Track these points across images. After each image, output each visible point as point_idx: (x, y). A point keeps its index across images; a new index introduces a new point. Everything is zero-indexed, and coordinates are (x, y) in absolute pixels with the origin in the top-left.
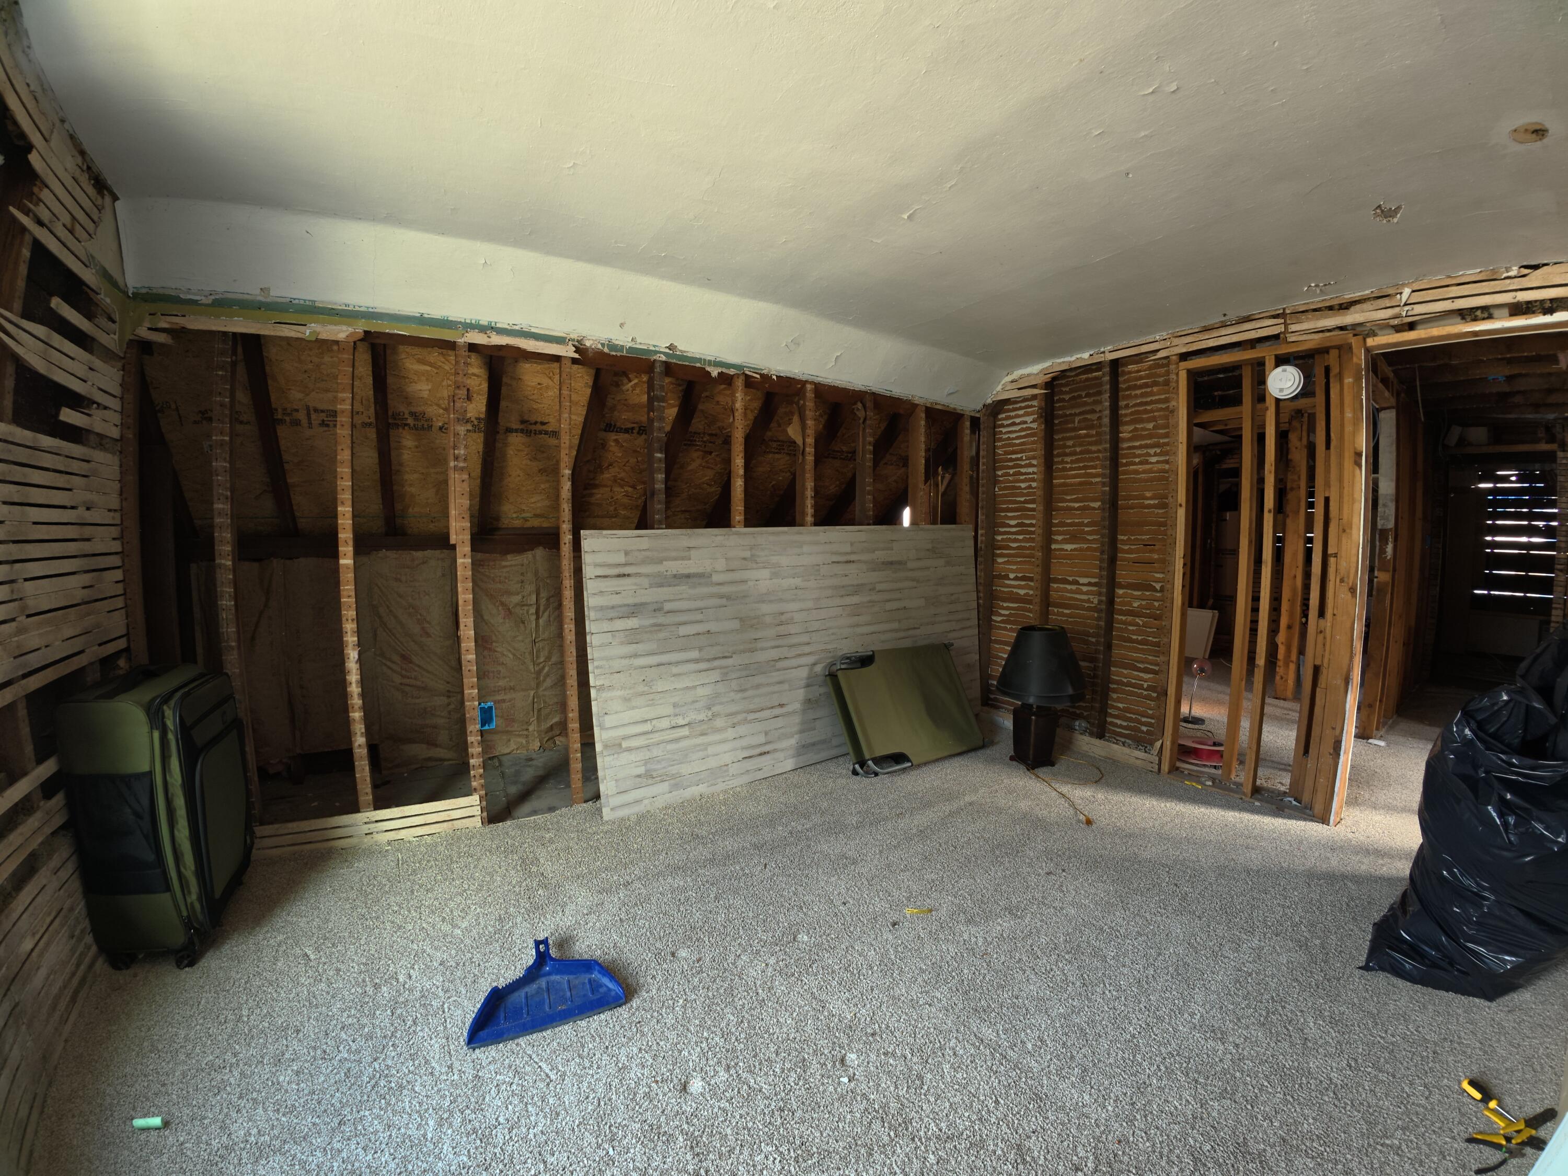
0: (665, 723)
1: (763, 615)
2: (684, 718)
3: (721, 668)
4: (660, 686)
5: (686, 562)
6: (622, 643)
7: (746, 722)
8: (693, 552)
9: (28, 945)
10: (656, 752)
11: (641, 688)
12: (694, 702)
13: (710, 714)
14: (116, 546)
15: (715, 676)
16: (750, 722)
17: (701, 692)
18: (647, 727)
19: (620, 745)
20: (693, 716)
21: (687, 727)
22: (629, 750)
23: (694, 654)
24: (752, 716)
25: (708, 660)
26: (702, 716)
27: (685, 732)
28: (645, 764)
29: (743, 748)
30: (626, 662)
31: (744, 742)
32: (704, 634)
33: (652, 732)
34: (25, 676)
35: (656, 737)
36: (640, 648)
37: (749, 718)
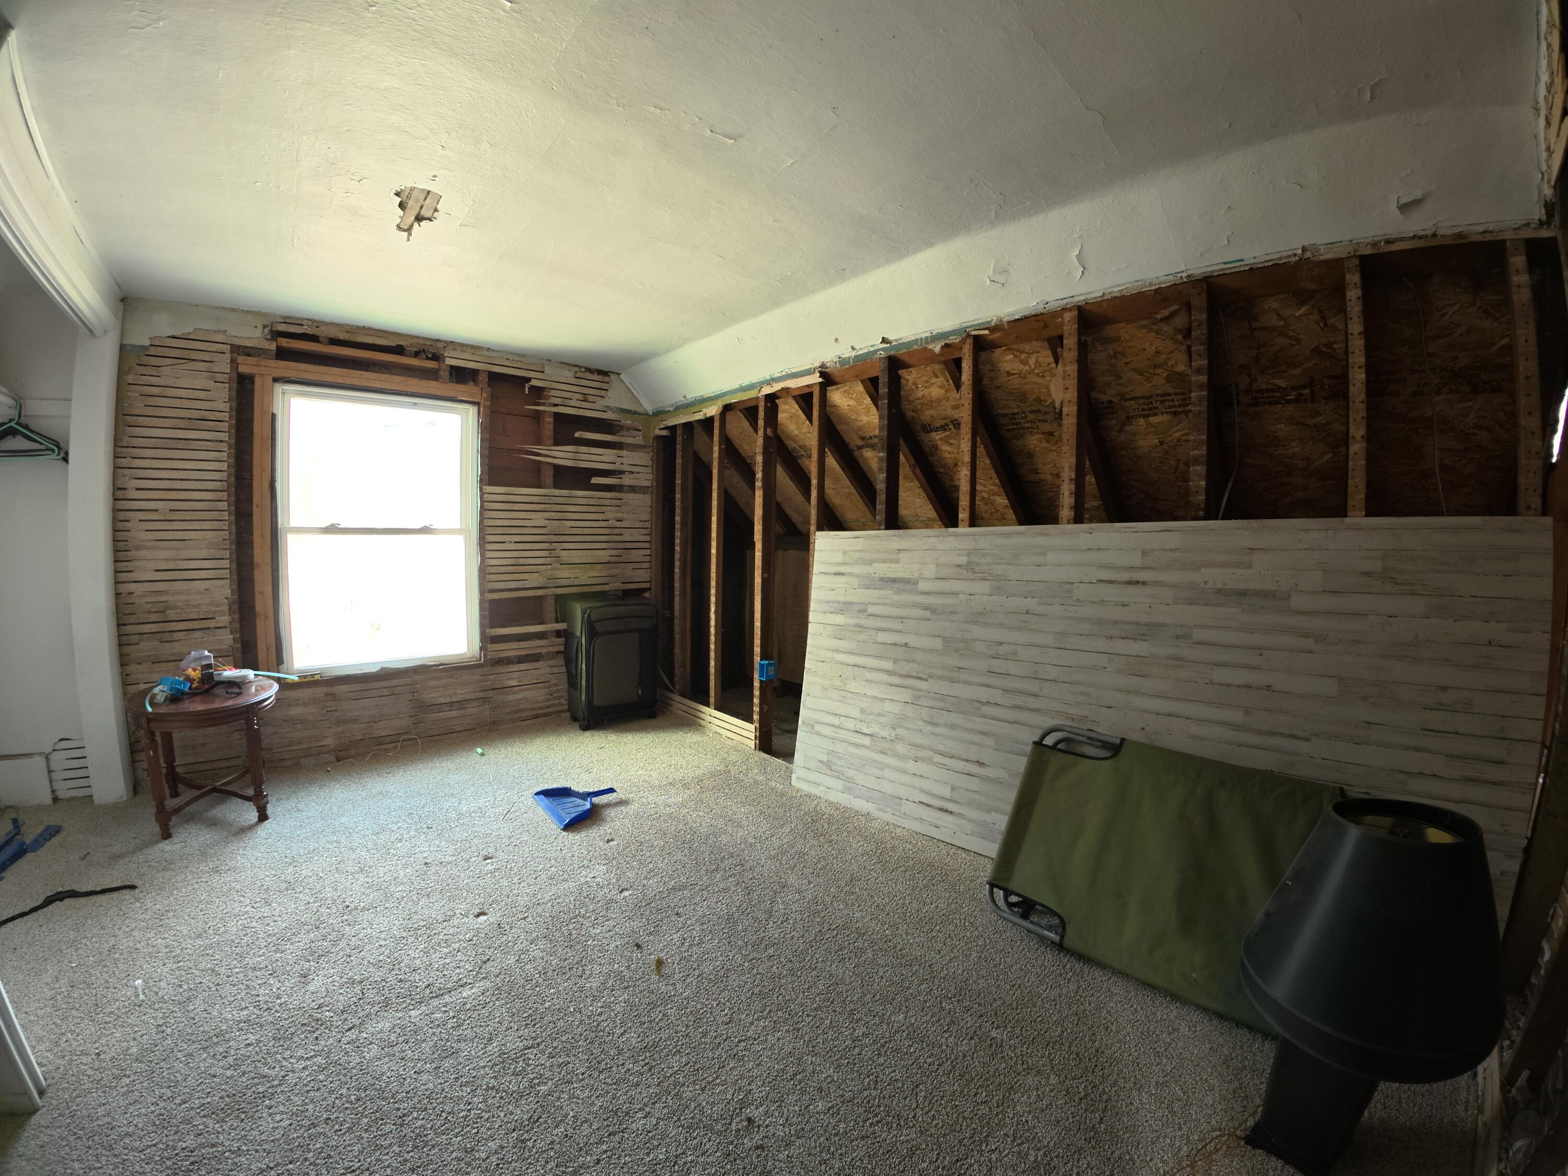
0: (850, 724)
1: (974, 640)
2: (868, 727)
3: (913, 689)
4: (853, 686)
5: (893, 565)
6: (829, 636)
7: (929, 761)
8: (902, 555)
9: (513, 683)
10: (839, 747)
11: (837, 682)
12: (879, 714)
13: (893, 734)
14: (648, 538)
15: (905, 695)
16: (936, 764)
17: (888, 707)
18: (836, 721)
19: (813, 726)
20: (875, 729)
21: (869, 737)
22: (819, 734)
23: (888, 665)
24: (938, 759)
25: (901, 676)
26: (885, 733)
27: (867, 741)
28: (828, 754)
29: (922, 791)
30: (829, 654)
31: (927, 785)
32: (901, 646)
33: (838, 727)
34: (556, 587)
35: (842, 734)
36: (842, 644)
37: (935, 760)
